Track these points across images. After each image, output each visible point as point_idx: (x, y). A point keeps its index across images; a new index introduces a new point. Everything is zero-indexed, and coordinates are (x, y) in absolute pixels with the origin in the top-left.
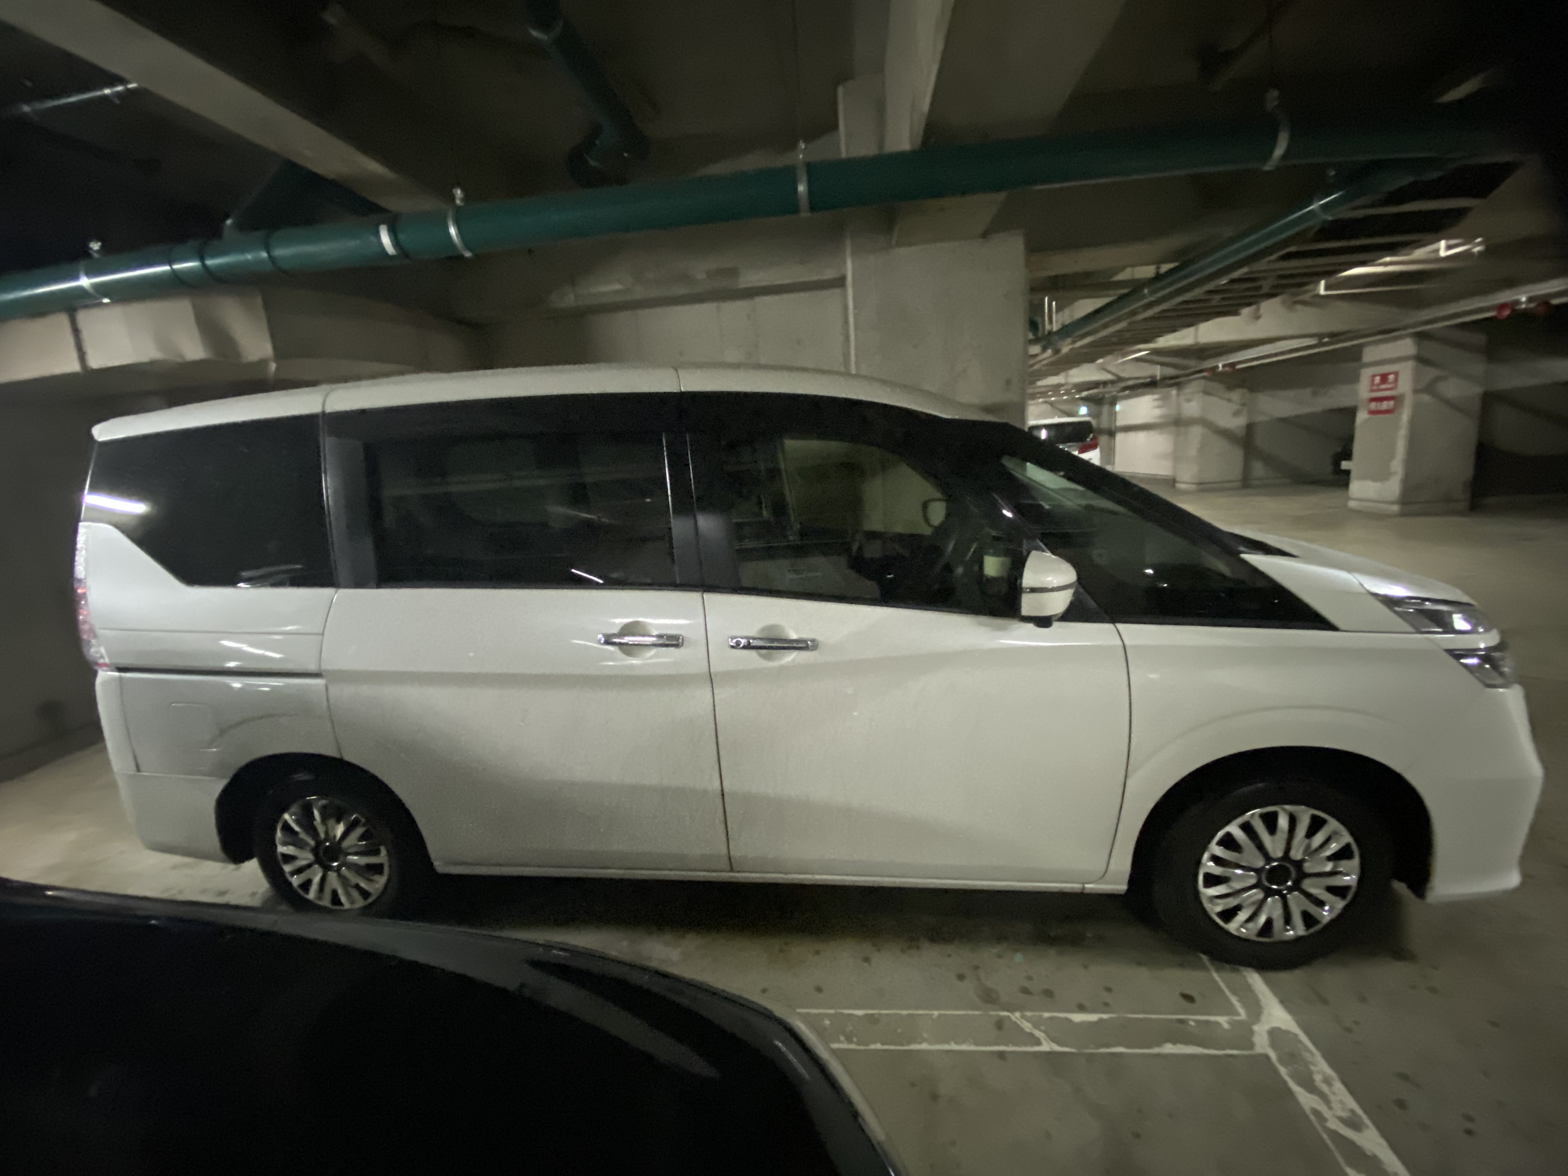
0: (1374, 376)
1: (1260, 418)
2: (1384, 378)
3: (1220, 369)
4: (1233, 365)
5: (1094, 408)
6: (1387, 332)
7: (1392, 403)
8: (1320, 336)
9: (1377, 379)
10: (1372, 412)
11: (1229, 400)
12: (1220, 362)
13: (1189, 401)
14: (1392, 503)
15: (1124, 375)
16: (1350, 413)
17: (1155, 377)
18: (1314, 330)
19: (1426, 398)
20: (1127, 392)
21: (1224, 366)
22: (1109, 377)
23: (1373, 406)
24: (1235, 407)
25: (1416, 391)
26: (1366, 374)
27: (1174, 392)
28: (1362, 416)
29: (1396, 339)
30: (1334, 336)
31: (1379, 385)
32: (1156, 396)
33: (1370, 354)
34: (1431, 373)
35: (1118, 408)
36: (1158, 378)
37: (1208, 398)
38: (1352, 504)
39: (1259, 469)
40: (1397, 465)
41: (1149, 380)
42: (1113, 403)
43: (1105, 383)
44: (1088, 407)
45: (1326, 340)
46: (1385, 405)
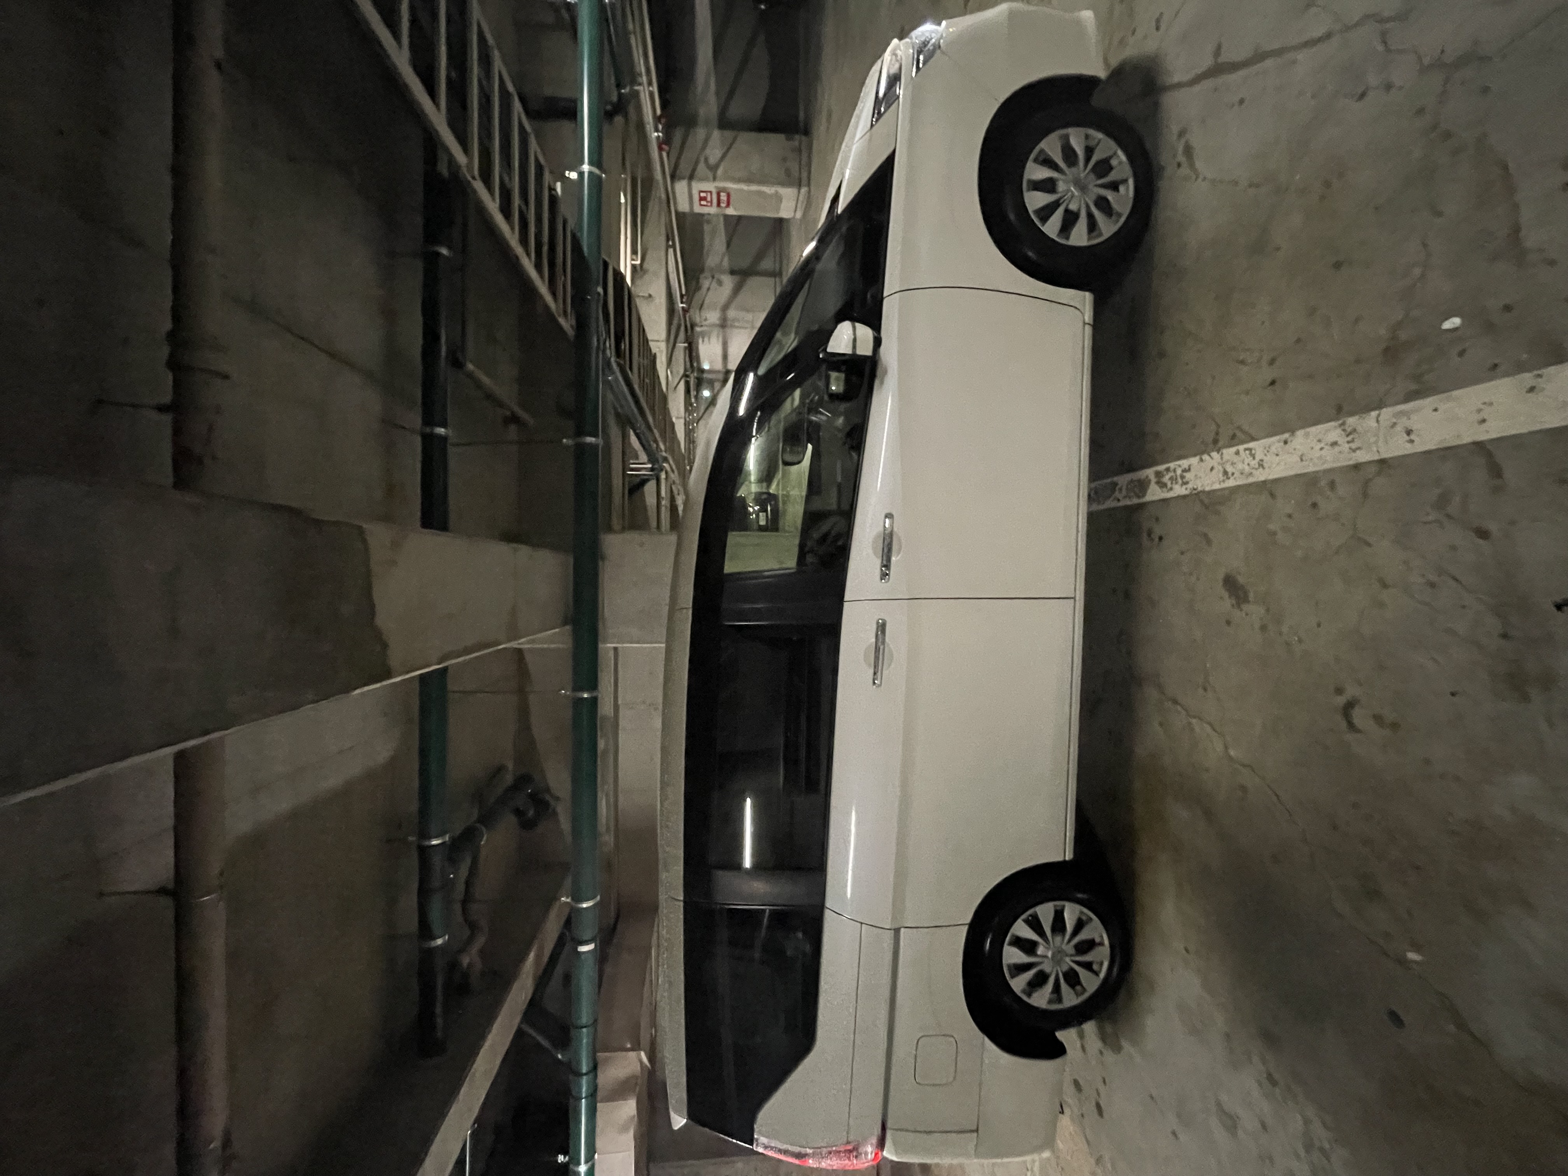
0: (701, 205)
1: (726, 263)
2: (701, 199)
3: (684, 305)
4: (682, 296)
5: (705, 385)
6: (669, 200)
7: (722, 194)
8: (668, 247)
9: (703, 203)
10: (728, 205)
11: (708, 289)
12: (678, 306)
13: (706, 320)
14: (799, 192)
15: (682, 372)
16: (727, 217)
17: (685, 348)
18: (663, 253)
19: (720, 172)
20: (695, 364)
21: (682, 303)
22: (682, 383)
23: (723, 205)
24: (714, 284)
25: (714, 179)
26: (697, 209)
27: (698, 329)
28: (730, 211)
29: (674, 193)
30: (669, 237)
31: (707, 202)
32: (700, 341)
33: (683, 205)
34: (701, 168)
35: (706, 366)
36: (686, 345)
37: (705, 306)
38: (799, 215)
39: (767, 264)
40: (768, 190)
41: (687, 352)
42: (702, 371)
43: (687, 384)
44: (704, 389)
45: (670, 243)
46: (723, 196)
